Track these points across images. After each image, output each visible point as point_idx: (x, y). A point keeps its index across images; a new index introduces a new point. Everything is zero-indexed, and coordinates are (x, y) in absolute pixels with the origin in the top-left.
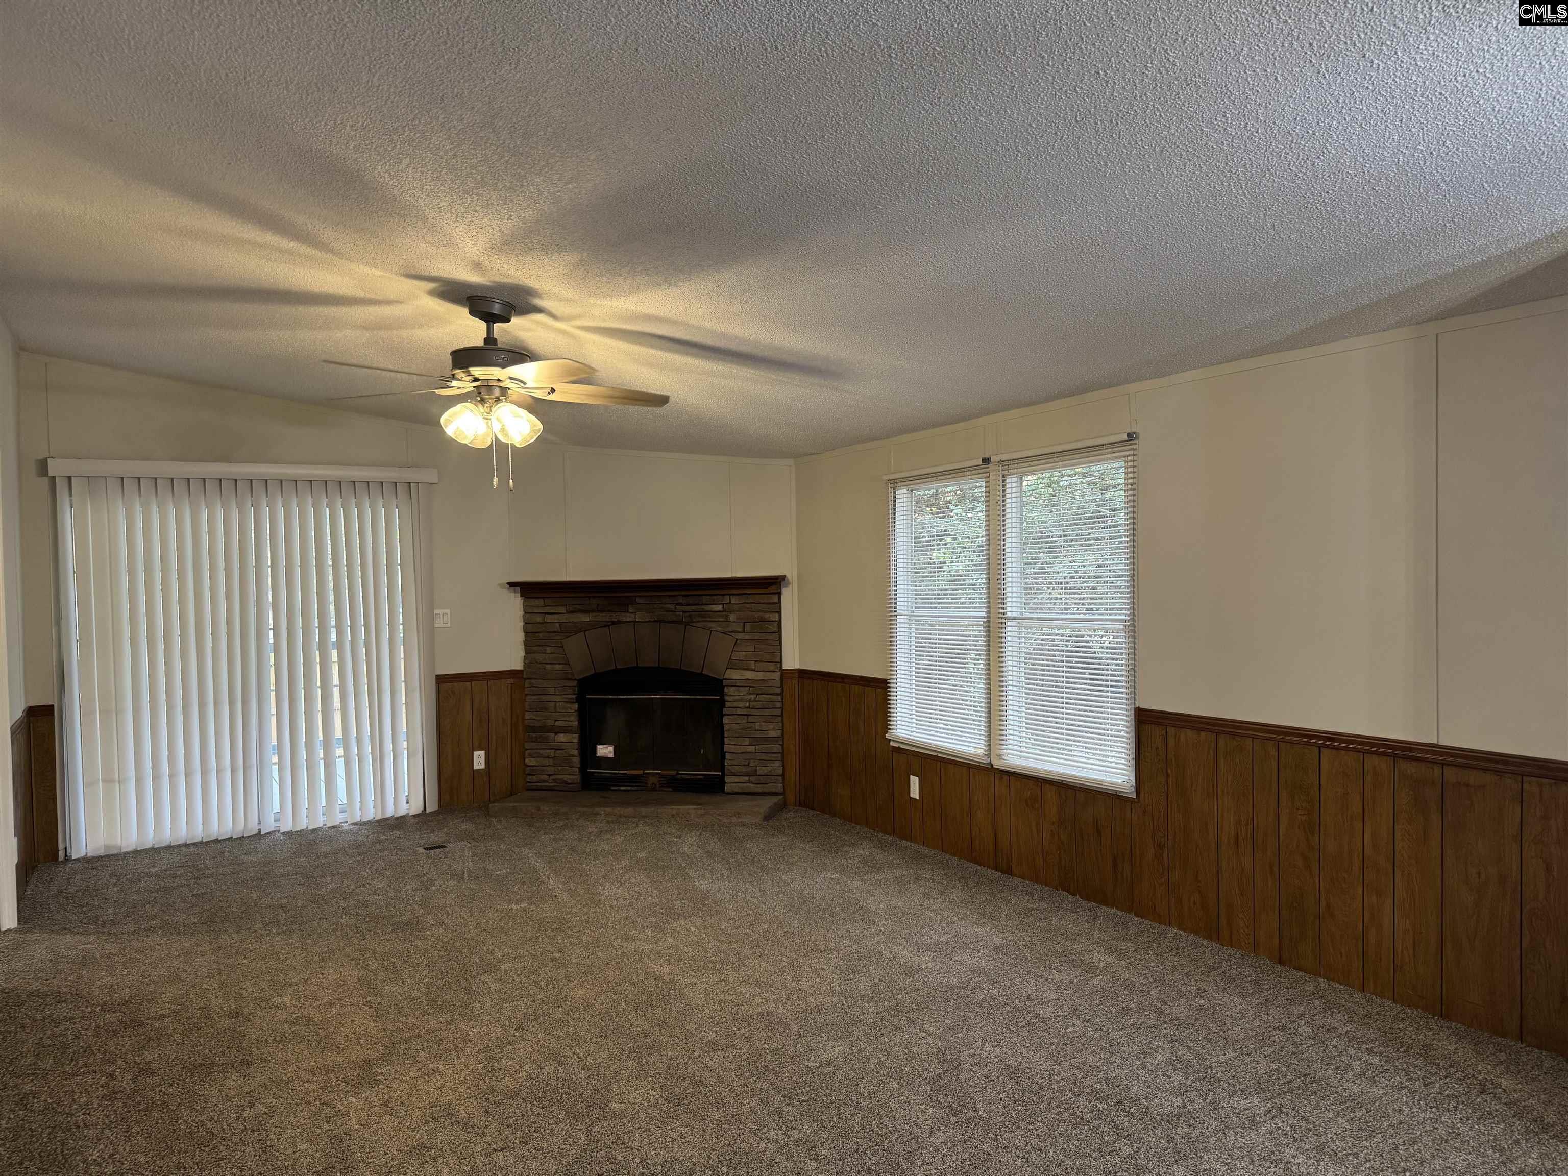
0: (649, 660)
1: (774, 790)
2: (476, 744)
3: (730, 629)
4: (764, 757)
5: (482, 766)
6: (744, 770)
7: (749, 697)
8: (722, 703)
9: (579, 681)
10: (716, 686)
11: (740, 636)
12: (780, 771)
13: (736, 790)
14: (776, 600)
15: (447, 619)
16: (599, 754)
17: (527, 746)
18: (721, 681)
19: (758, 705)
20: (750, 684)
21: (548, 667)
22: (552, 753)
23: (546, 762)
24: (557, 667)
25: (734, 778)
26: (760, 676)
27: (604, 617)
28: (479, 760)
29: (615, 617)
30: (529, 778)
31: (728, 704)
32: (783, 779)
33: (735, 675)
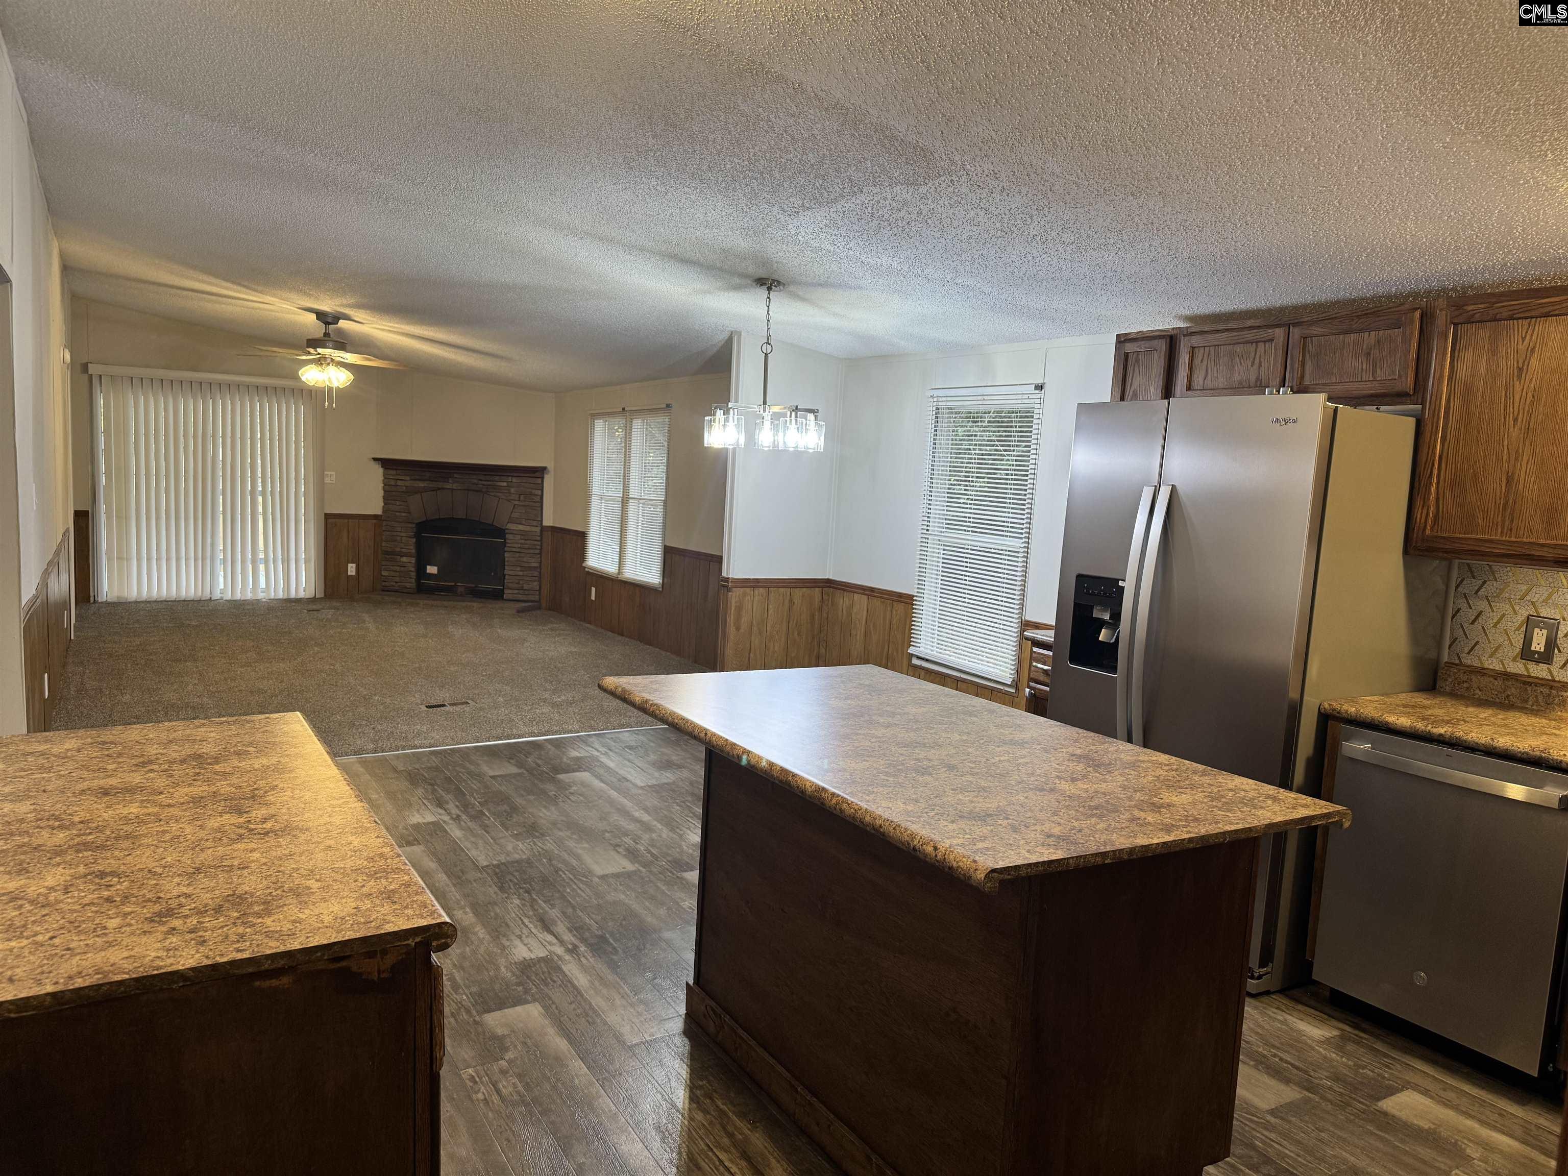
0: (460, 514)
1: (533, 599)
2: (350, 559)
3: (512, 498)
4: (528, 578)
5: (354, 574)
6: (516, 586)
7: (520, 541)
8: (505, 544)
9: (417, 524)
10: (500, 533)
11: (517, 503)
12: (538, 588)
13: (511, 598)
14: (540, 482)
15: (334, 478)
16: (428, 571)
17: (384, 563)
18: (504, 530)
19: (526, 546)
20: (524, 534)
21: (397, 514)
22: (398, 568)
23: (392, 573)
24: (404, 514)
25: (510, 591)
26: (528, 528)
27: (433, 485)
28: (352, 569)
29: (440, 485)
30: (384, 584)
31: (508, 545)
32: (540, 593)
33: (510, 526)
